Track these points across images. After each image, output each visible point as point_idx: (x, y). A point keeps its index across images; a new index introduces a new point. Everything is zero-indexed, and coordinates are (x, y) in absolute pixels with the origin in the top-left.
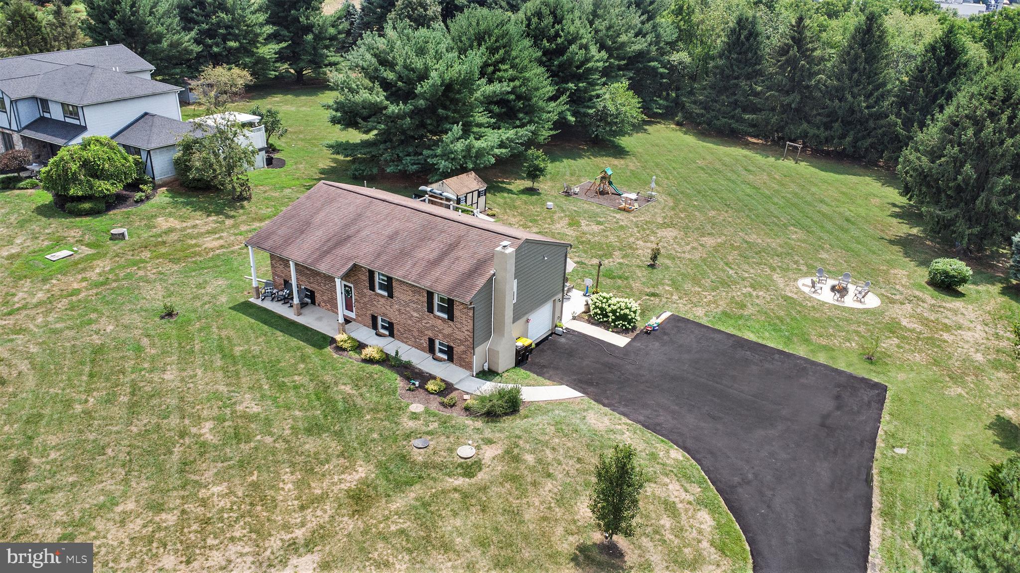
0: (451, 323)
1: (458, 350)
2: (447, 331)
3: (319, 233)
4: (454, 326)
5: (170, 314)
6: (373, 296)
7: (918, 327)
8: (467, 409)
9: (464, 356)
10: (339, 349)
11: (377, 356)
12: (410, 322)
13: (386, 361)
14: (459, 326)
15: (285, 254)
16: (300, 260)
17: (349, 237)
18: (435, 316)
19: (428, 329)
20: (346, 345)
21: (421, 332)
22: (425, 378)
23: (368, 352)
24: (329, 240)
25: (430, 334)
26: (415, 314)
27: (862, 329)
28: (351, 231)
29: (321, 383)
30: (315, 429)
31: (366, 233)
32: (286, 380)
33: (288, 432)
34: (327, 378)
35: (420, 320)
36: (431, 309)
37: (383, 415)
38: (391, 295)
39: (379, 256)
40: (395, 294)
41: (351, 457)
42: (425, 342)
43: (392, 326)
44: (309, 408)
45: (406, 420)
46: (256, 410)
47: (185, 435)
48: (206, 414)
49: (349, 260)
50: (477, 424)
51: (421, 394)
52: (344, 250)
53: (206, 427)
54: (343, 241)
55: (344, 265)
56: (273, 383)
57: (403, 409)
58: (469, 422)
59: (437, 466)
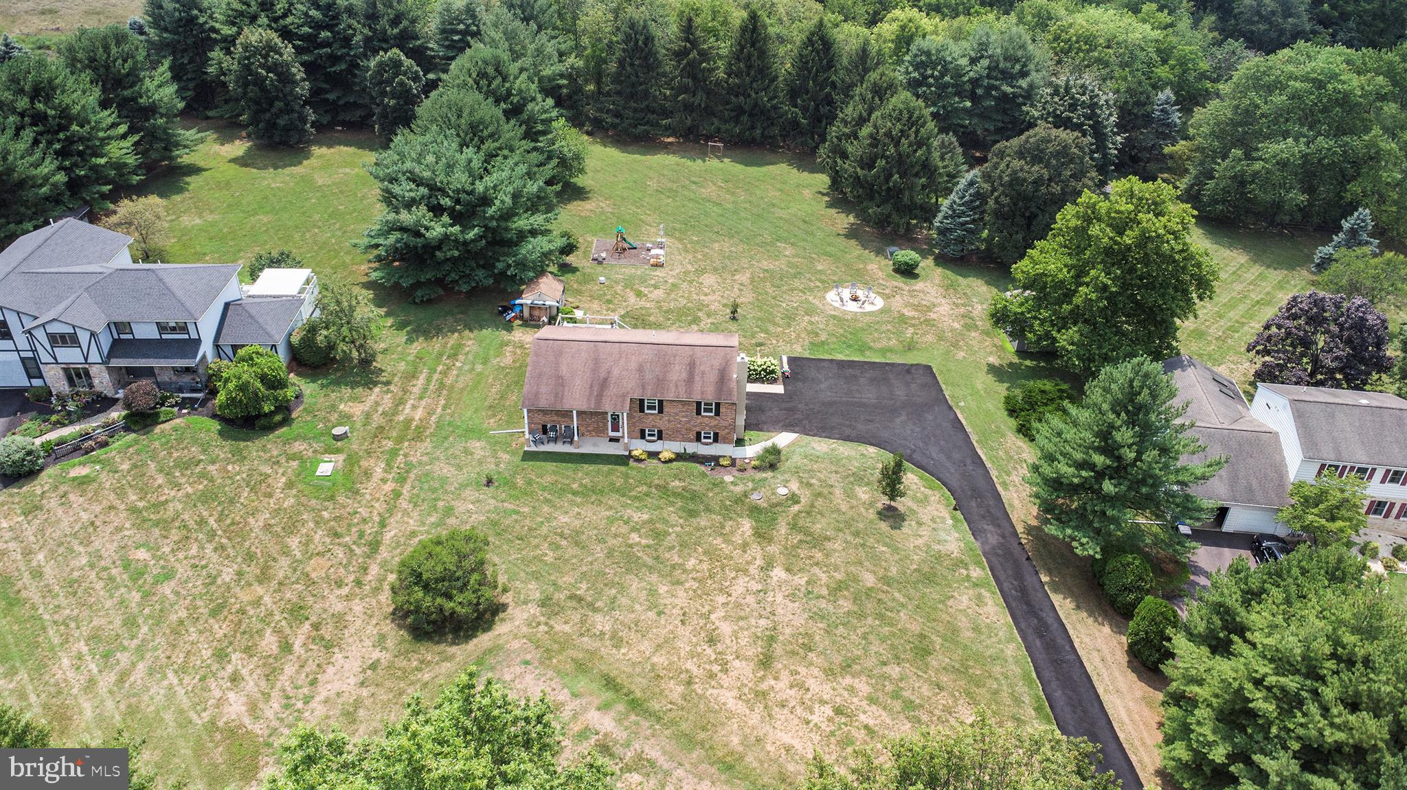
0: (717, 416)
1: (721, 433)
2: (714, 423)
3: (578, 382)
4: (719, 418)
5: (489, 482)
6: (643, 416)
7: (916, 314)
8: (755, 468)
9: (728, 436)
10: (639, 460)
11: (673, 456)
12: (679, 426)
13: (680, 457)
14: (724, 417)
15: (566, 407)
16: (584, 408)
17: (606, 380)
18: (703, 417)
19: (695, 426)
20: (643, 457)
21: (689, 430)
22: (716, 459)
23: (666, 455)
24: (591, 386)
25: (698, 429)
26: (684, 420)
27: (889, 327)
28: (603, 375)
29: (658, 487)
30: (692, 514)
31: (616, 372)
32: (633, 493)
33: (681, 521)
34: (657, 482)
35: (689, 422)
36: (699, 413)
37: (717, 490)
38: (661, 411)
39: (644, 387)
40: (665, 410)
41: (731, 519)
42: (692, 436)
43: (660, 432)
44: (672, 504)
45: (732, 488)
46: (646, 517)
47: (631, 546)
48: (623, 531)
49: (624, 396)
50: (769, 474)
51: (722, 469)
52: (612, 391)
53: (635, 537)
54: (604, 384)
55: (623, 402)
56: (630, 498)
57: (722, 482)
58: (764, 475)
59: (777, 505)
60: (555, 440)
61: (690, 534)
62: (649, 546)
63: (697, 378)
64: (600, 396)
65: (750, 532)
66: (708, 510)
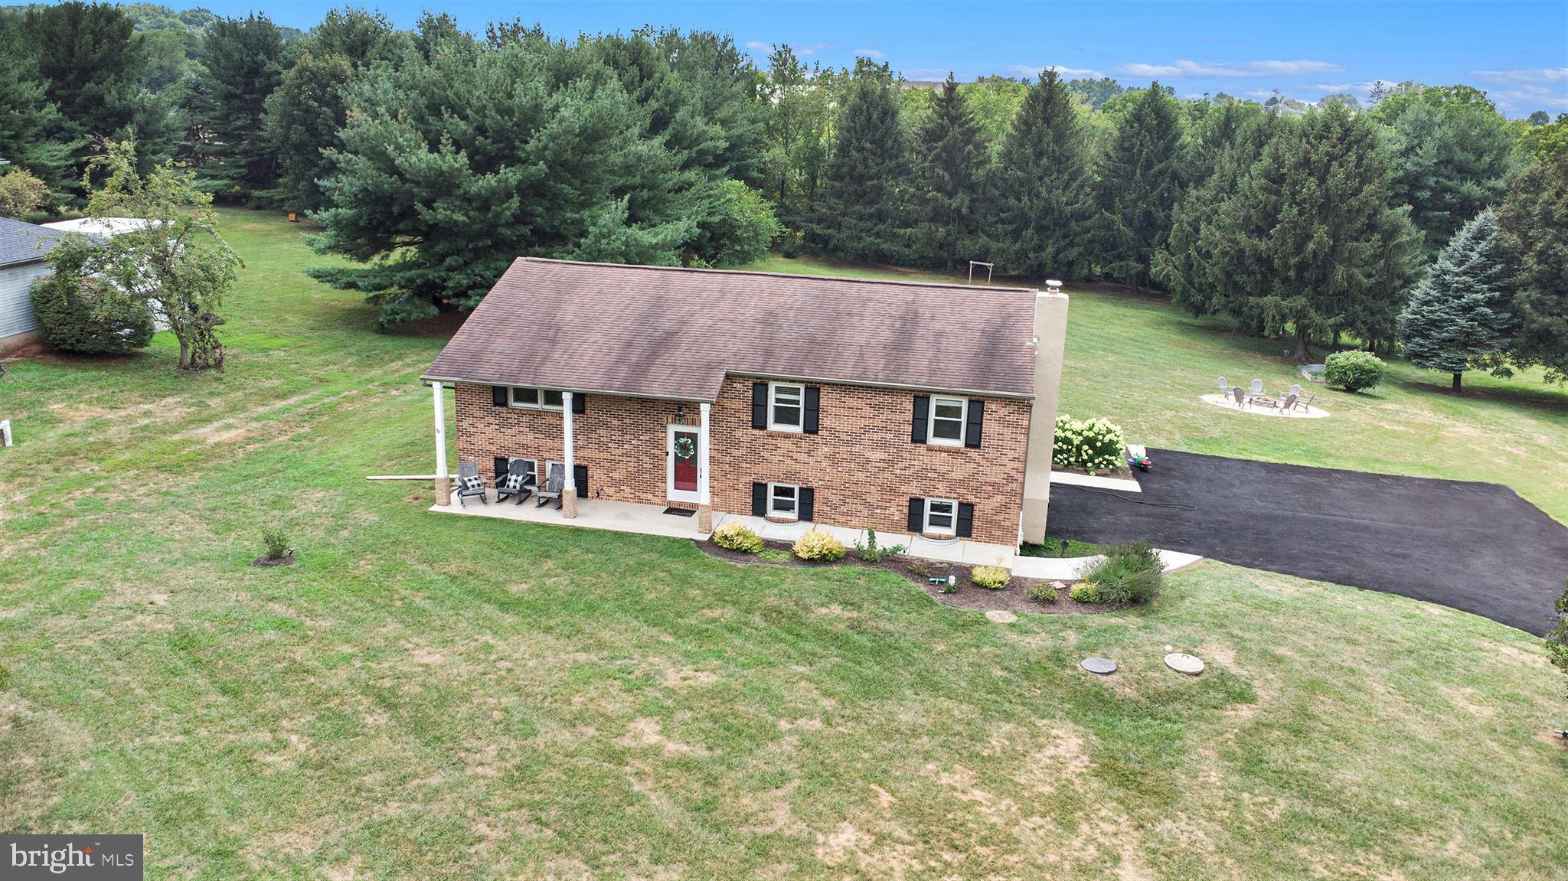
0: (973, 453)
1: (984, 507)
2: (961, 470)
3: (595, 336)
4: (979, 459)
5: (277, 555)
6: (761, 441)
8: (1084, 602)
9: (1001, 517)
10: (734, 553)
12: (861, 476)
14: (992, 453)
15: (546, 380)
16: (593, 386)
18: (930, 449)
19: (908, 480)
21: (889, 490)
22: (961, 572)
24: (629, 345)
25: (914, 490)
26: (878, 455)
28: (666, 325)
29: (772, 614)
30: (870, 689)
31: (701, 322)
32: (692, 621)
33: (828, 704)
34: (772, 601)
35: (889, 464)
36: (919, 437)
37: (961, 638)
38: (812, 428)
39: (768, 353)
40: (826, 421)
41: (1008, 717)
42: (898, 511)
43: (807, 494)
44: (810, 659)
45: (1013, 637)
46: (707, 679)
47: (618, 757)
48: (610, 707)
49: (709, 368)
50: (1131, 620)
51: (981, 595)
52: (681, 355)
53: (648, 731)
54: (664, 343)
55: (705, 378)
56: (675, 632)
57: (981, 621)
58: (1115, 620)
59: (1173, 696)
60: (522, 496)
61: (849, 741)
62: (686, 765)
63: (920, 343)
64: (645, 365)
65: (1078, 765)
66: (927, 683)
